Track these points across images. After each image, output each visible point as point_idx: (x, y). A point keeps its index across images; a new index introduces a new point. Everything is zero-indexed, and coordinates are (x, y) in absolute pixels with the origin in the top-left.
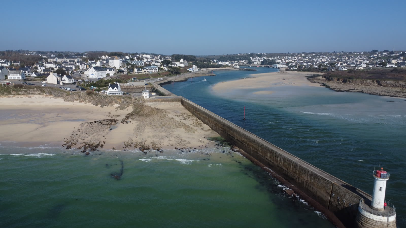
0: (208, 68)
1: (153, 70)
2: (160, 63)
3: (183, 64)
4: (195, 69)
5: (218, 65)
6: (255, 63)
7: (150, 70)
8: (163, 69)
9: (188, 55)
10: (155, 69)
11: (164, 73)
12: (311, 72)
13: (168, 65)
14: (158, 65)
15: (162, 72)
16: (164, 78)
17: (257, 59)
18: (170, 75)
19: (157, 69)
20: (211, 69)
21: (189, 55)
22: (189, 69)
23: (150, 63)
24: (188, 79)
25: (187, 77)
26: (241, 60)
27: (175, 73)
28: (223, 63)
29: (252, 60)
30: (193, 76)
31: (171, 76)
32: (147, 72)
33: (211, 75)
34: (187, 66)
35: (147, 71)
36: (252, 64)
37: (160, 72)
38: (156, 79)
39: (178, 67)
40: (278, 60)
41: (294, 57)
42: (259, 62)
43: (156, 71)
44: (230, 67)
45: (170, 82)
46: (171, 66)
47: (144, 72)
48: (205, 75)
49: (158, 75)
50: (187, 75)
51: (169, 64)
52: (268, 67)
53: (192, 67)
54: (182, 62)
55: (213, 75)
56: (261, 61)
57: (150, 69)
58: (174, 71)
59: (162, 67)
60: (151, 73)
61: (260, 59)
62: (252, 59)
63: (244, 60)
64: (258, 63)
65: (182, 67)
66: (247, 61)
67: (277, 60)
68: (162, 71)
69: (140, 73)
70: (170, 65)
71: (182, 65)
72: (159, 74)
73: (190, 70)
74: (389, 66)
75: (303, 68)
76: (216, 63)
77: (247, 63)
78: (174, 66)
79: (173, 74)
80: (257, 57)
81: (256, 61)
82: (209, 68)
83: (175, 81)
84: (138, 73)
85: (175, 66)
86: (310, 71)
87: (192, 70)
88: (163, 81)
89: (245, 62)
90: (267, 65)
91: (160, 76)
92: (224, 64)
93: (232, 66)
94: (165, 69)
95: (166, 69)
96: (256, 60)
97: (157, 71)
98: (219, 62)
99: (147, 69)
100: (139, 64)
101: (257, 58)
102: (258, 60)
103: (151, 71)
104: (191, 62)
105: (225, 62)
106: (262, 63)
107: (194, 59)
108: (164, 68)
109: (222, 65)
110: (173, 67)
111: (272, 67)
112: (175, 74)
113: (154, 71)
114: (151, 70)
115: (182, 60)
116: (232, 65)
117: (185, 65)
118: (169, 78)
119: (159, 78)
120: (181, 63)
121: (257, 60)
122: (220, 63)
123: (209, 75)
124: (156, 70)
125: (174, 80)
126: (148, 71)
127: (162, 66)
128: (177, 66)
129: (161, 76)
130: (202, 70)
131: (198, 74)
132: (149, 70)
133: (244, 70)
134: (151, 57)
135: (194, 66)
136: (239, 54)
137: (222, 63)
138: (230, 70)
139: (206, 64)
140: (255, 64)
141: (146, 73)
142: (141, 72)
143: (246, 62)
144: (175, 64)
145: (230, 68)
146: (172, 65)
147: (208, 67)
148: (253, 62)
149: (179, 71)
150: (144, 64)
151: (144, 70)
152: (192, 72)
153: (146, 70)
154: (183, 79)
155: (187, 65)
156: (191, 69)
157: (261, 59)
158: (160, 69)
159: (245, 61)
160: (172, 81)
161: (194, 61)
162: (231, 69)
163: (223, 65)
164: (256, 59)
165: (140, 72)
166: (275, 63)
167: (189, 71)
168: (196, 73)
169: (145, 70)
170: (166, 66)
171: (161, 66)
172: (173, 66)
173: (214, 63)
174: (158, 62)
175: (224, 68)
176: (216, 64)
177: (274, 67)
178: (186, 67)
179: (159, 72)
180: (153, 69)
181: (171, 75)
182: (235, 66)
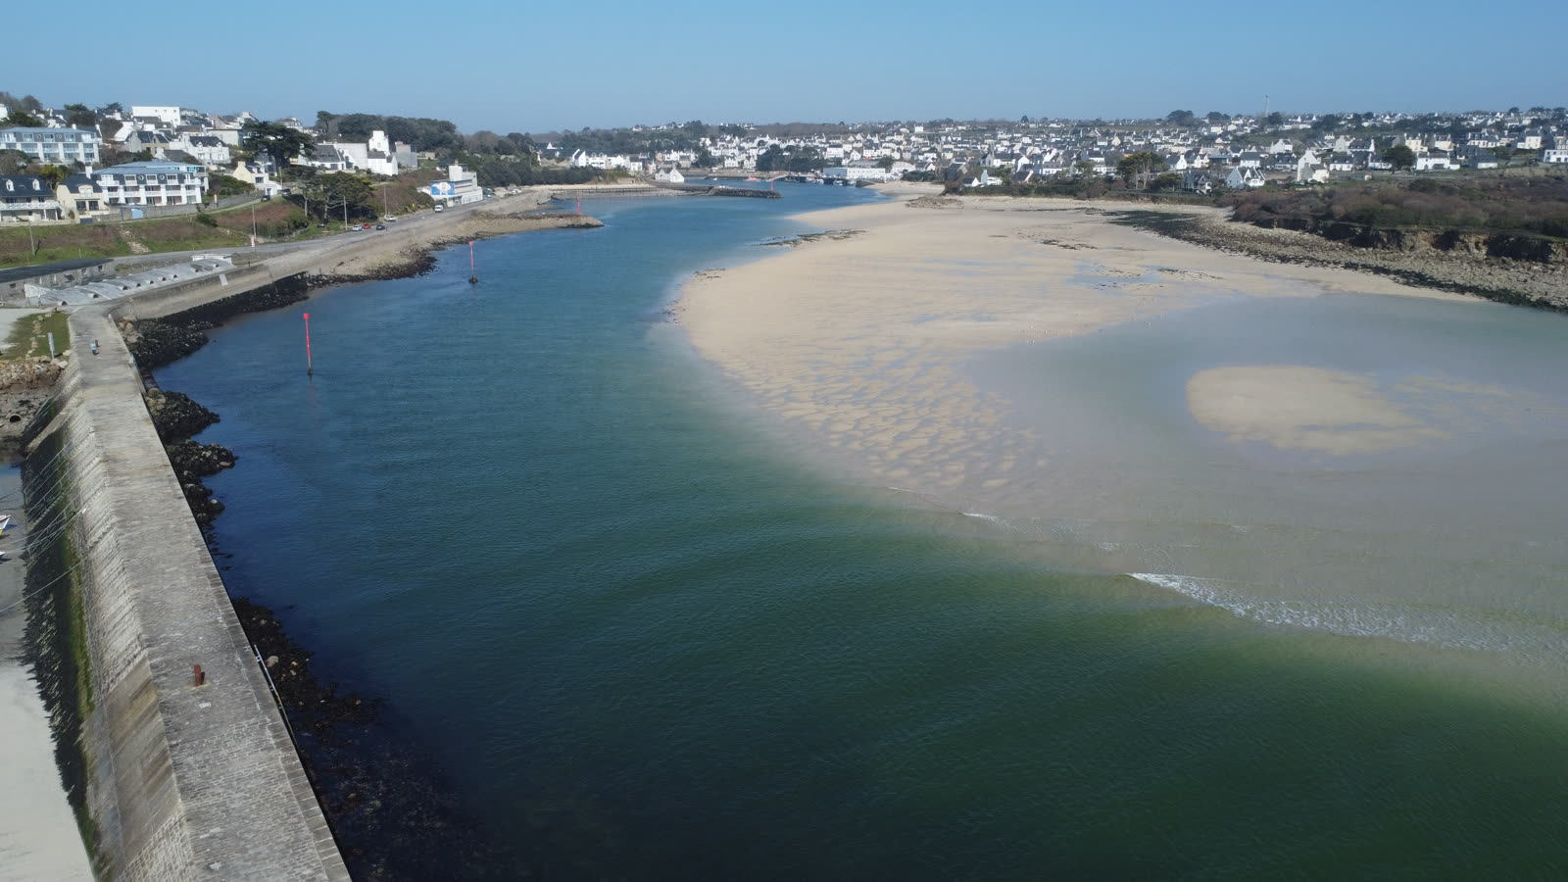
0: (524, 184)
1: (163, 194)
2: (226, 149)
3: (389, 160)
4: (459, 186)
5: (575, 168)
6: (728, 163)
7: (134, 194)
8: (244, 184)
9: (411, 116)
10: (175, 182)
11: (247, 212)
12: (1089, 197)
13: (284, 163)
14: (215, 158)
15: (238, 204)
16: (240, 250)
17: (734, 145)
18: (298, 225)
19: (188, 181)
20: (544, 190)
21: (418, 117)
22: (426, 190)
23: (151, 145)
24: (434, 254)
25: (424, 241)
26: (661, 150)
27: (337, 213)
28: (600, 161)
29: (711, 149)
30: (463, 230)
31: (307, 236)
32: (103, 210)
33: (570, 222)
34: (414, 175)
35: (104, 197)
36: (715, 169)
37: (218, 206)
38: (173, 262)
39: (361, 176)
40: (828, 149)
41: (889, 135)
42: (748, 158)
43: (184, 201)
44: (635, 178)
45: (291, 289)
46: (313, 170)
47: (81, 205)
48: (533, 224)
49: (203, 228)
50: (426, 230)
51: (295, 153)
52: (803, 180)
53: (444, 177)
54: (379, 149)
55: (583, 221)
56: (754, 152)
57: (133, 183)
58: (332, 198)
59: (241, 173)
60: (137, 214)
61: (744, 145)
62: (711, 145)
63: (676, 150)
64: (742, 162)
65: (383, 178)
66: (693, 157)
67: (825, 150)
68: (235, 199)
69: (33, 219)
70: (300, 160)
71: (385, 168)
72: (206, 220)
73: (435, 191)
74: (1426, 166)
75: (1027, 179)
76: (560, 160)
77: (695, 165)
78: (328, 165)
79: (326, 222)
80: (728, 138)
81: (729, 152)
82: (531, 184)
83: (343, 271)
84: (13, 213)
85: (334, 167)
86: (1084, 194)
87: (447, 196)
88: (224, 282)
89: (682, 158)
90: (794, 171)
91: (218, 236)
92: (604, 167)
93: (644, 176)
94: (259, 186)
95: (275, 189)
96: (732, 151)
97: (189, 198)
98: (577, 157)
99: (107, 181)
100: (60, 150)
101: (731, 141)
102: (741, 149)
103: (143, 202)
104: (430, 155)
105: (605, 157)
106: (764, 164)
107: (444, 137)
108: (259, 180)
109: (594, 168)
110: (319, 172)
111: (822, 181)
112: (341, 219)
113: (164, 202)
114: (143, 194)
115: (379, 140)
116: (645, 168)
117: (399, 166)
118: (286, 252)
119: (197, 258)
120: (375, 154)
121: (736, 152)
122: (583, 160)
123: (562, 222)
124: (183, 193)
125: (327, 271)
126: (114, 203)
127: (241, 165)
128: (349, 165)
129: (225, 237)
130: (501, 192)
131: (489, 216)
132: (121, 195)
133: (711, 192)
134: (183, 118)
135: (456, 171)
136: (637, 127)
137: (591, 160)
138: (646, 194)
139: (513, 165)
140: (729, 168)
141: (89, 214)
142: (48, 204)
143: (688, 157)
144: (333, 156)
145: (635, 185)
146: (317, 164)
147: (527, 178)
148: (721, 160)
149: (369, 202)
150: (95, 150)
151: (74, 190)
152: (450, 204)
153: (98, 189)
154: (402, 254)
155: (415, 167)
156: (443, 187)
157: (750, 145)
158: (219, 188)
159: (681, 153)
160: (314, 272)
161: (448, 151)
162: (643, 190)
163: (598, 169)
164: (730, 145)
165: (35, 204)
166: (822, 164)
167: (428, 197)
168: (475, 214)
169: (86, 192)
170: (270, 169)
171: (233, 166)
172: (322, 167)
173: (553, 161)
174: (211, 141)
175: (607, 183)
176: (565, 164)
177: (833, 179)
178: (405, 174)
179: (212, 206)
180: (158, 188)
181: (312, 226)
182: (661, 177)
